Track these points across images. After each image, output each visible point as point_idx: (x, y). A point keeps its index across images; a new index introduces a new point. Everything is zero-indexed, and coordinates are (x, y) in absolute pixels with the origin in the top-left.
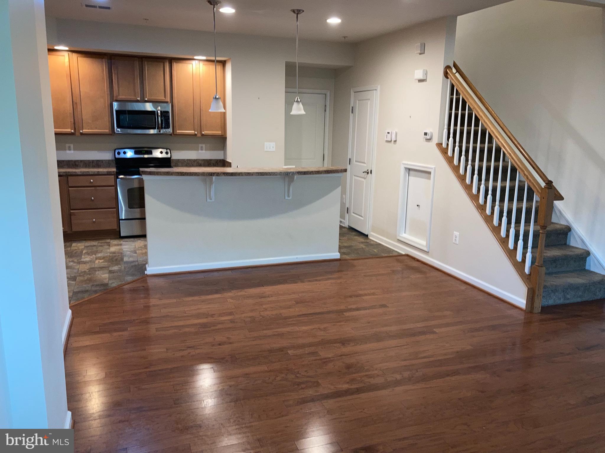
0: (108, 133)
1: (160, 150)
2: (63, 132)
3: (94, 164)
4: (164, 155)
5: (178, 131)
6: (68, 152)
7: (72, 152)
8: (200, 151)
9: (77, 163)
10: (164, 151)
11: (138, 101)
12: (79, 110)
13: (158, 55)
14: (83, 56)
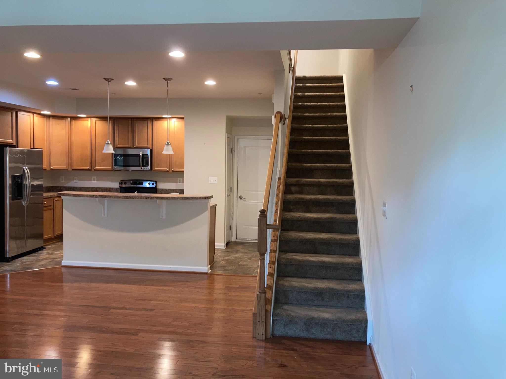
0: (110, 169)
1: (149, 182)
2: (76, 169)
3: (107, 190)
4: (151, 186)
5: (155, 168)
6: (93, 182)
7: (96, 182)
8: (178, 183)
9: (97, 189)
10: (151, 183)
11: (130, 148)
12: (94, 154)
13: (137, 116)
14: (101, 120)
